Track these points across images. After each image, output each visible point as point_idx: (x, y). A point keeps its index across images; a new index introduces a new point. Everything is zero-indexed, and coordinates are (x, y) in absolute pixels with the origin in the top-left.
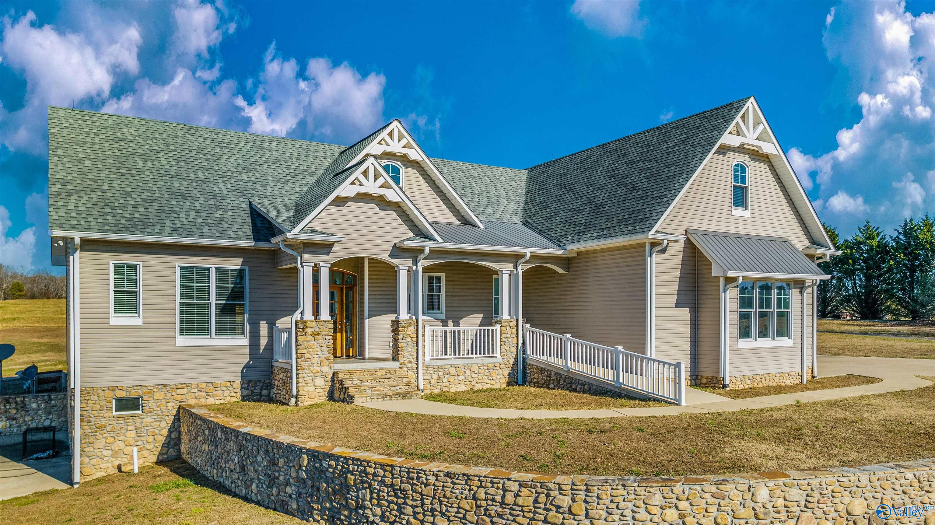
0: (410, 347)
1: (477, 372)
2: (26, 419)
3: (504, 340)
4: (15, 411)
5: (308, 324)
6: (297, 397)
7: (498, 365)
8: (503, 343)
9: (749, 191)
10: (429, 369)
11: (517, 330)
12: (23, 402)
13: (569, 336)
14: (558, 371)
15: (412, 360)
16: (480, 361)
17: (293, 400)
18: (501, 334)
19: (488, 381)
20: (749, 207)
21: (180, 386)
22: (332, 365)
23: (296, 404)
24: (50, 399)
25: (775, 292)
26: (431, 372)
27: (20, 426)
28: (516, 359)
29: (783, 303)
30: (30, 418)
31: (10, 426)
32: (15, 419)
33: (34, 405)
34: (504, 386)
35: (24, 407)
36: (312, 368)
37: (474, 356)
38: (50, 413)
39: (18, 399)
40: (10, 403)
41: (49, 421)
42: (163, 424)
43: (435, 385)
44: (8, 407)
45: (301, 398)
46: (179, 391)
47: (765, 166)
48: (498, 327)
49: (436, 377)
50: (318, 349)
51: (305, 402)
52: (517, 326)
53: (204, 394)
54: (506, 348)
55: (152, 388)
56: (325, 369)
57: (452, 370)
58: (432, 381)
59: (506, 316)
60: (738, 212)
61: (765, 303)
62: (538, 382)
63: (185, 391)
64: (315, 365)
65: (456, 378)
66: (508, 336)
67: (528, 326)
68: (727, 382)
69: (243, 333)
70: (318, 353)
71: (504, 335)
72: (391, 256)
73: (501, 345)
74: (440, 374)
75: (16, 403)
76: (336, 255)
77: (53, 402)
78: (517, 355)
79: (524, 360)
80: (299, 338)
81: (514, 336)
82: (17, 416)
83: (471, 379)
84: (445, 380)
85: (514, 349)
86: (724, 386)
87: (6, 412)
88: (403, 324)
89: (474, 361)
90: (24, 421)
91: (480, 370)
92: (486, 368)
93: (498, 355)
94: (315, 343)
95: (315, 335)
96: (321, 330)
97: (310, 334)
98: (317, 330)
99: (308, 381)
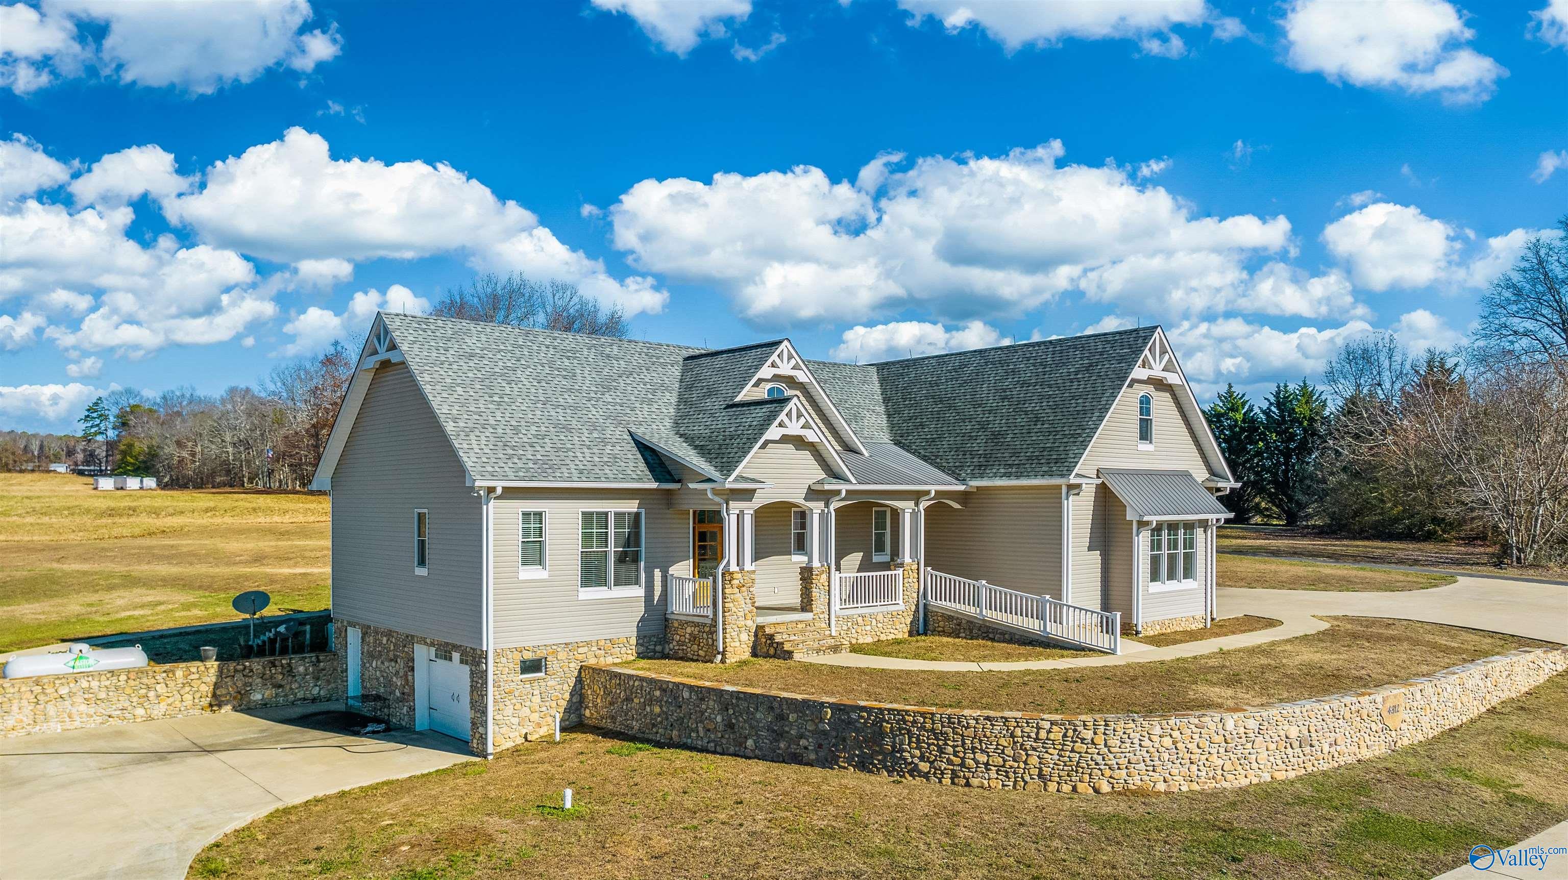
0: (822, 596)
1: (882, 621)
2: (293, 687)
3: (906, 585)
4: (280, 677)
5: (735, 576)
6: (723, 654)
7: (900, 613)
8: (905, 589)
9: (1154, 423)
10: (840, 619)
11: (918, 574)
12: (289, 665)
13: (984, 582)
14: (972, 620)
15: (825, 610)
16: (884, 609)
17: (719, 657)
18: (904, 579)
19: (892, 631)
20: (1154, 440)
21: (581, 644)
22: (755, 618)
23: (723, 661)
24: (319, 661)
25: (1181, 532)
26: (842, 623)
27: (286, 696)
28: (917, 606)
29: (1190, 544)
30: (297, 685)
31: (276, 694)
32: (280, 686)
33: (301, 669)
34: (906, 635)
35: (289, 671)
36: (737, 622)
37: (879, 603)
38: (318, 679)
39: (284, 662)
40: (275, 666)
41: (317, 688)
42: (566, 687)
43: (845, 636)
44: (273, 671)
45: (728, 655)
46: (580, 650)
47: (1168, 395)
48: (900, 572)
49: (845, 628)
50: (743, 602)
51: (731, 659)
52: (918, 569)
53: (602, 652)
54: (909, 594)
55: (555, 647)
56: (749, 623)
57: (860, 619)
58: (842, 632)
59: (907, 559)
60: (1144, 447)
61: (1173, 545)
62: (944, 631)
63: (585, 650)
64: (742, 619)
65: (863, 628)
66: (910, 580)
67: (929, 569)
68: (1140, 629)
69: (637, 582)
71: (906, 580)
72: (806, 499)
73: (903, 591)
74: (850, 624)
75: (282, 666)
76: (758, 501)
77: (322, 664)
78: (918, 601)
79: (925, 605)
80: (727, 591)
81: (915, 580)
82: (283, 683)
83: (877, 629)
84: (854, 631)
85: (915, 595)
86: (1137, 633)
87: (271, 678)
88: (817, 572)
89: (879, 609)
90: (291, 689)
92: (890, 616)
93: (901, 602)
94: (740, 595)
95: (740, 587)
96: (746, 581)
97: (736, 586)
98: (742, 581)
99: (734, 637)
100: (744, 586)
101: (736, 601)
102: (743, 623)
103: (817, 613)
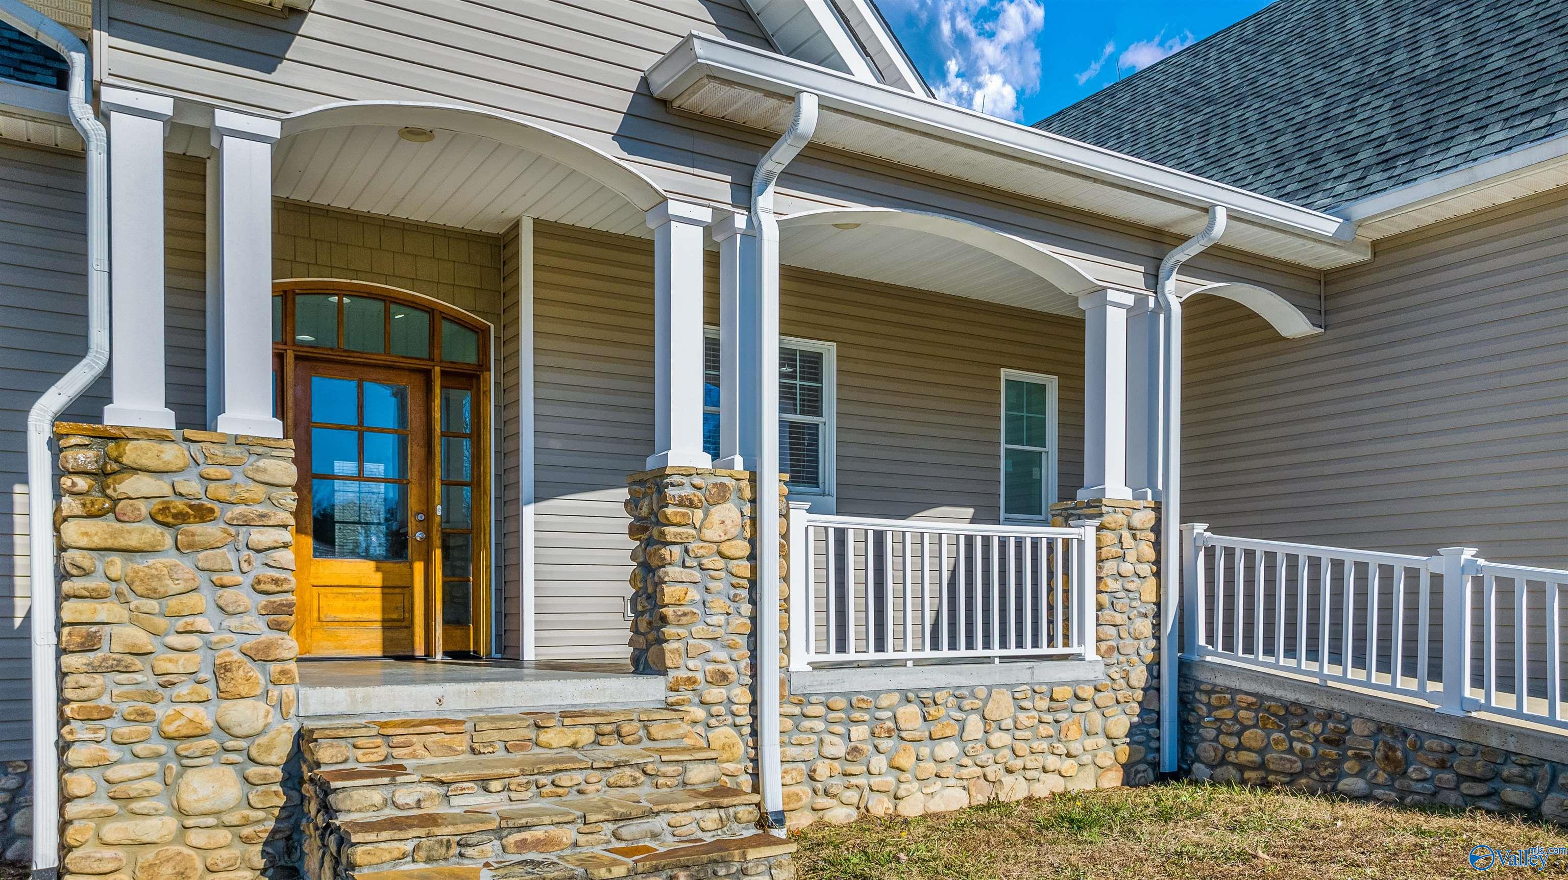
1: (1009, 724)
3: (1112, 585)
5: (134, 453)
7: (1087, 691)
10: (810, 710)
11: (1157, 545)
14: (1402, 720)
15: (730, 668)
16: (1020, 673)
18: (1100, 560)
19: (1052, 762)
22: (289, 691)
26: (819, 725)
28: (1154, 668)
36: (161, 711)
37: (996, 651)
43: (836, 786)
48: (1088, 532)
49: (839, 748)
50: (202, 600)
52: (1157, 529)
56: (246, 714)
58: (822, 769)
59: (1117, 488)
62: (1262, 766)
64: (184, 690)
65: (925, 751)
66: (1126, 568)
67: (1200, 528)
70: (201, 623)
71: (1110, 567)
74: (859, 733)
78: (1157, 650)
81: (1146, 569)
83: (985, 756)
84: (879, 763)
85: (1145, 627)
88: (687, 491)
89: (997, 673)
91: (1022, 716)
92: (1044, 704)
93: (1089, 651)
94: (185, 566)
95: (182, 517)
96: (221, 490)
97: (144, 508)
98: (192, 486)
99: (136, 788)
100: (202, 514)
101: (152, 594)
102: (204, 716)
103: (691, 681)
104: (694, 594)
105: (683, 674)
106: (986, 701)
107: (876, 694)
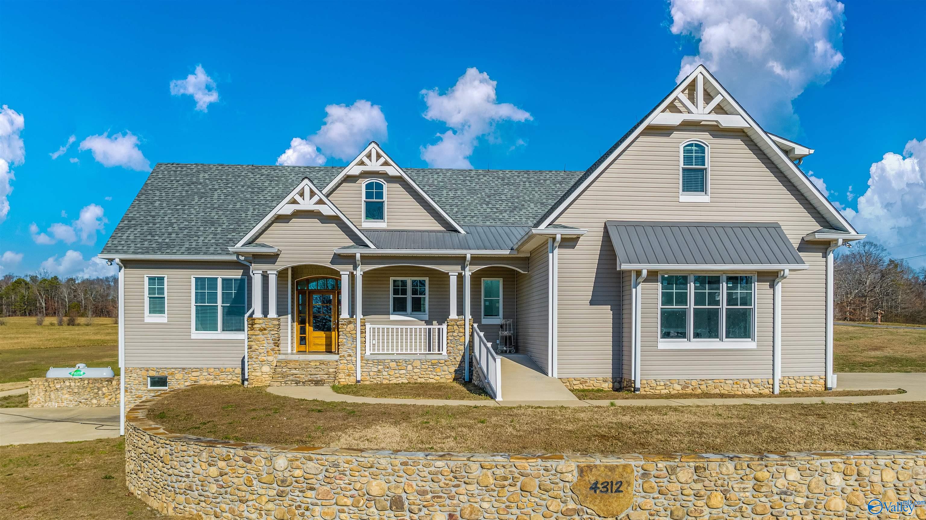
0: (350, 342)
1: (419, 367)
3: (450, 338)
5: (256, 321)
7: (443, 361)
8: (449, 341)
9: (709, 173)
10: (369, 362)
15: (352, 354)
16: (423, 357)
17: (246, 383)
18: (447, 333)
19: (433, 376)
20: (709, 191)
21: (194, 370)
22: (276, 355)
25: (724, 286)
26: (371, 365)
28: (463, 357)
34: (450, 381)
36: (259, 358)
37: (418, 352)
43: (376, 377)
46: (194, 374)
48: (445, 326)
49: (376, 370)
52: (464, 325)
53: (212, 377)
54: (452, 346)
55: (174, 370)
56: (270, 358)
57: (393, 364)
58: (372, 373)
59: (453, 315)
60: (690, 197)
63: (198, 374)
64: (262, 355)
65: (396, 372)
66: (455, 334)
67: (475, 325)
68: (638, 386)
69: (241, 330)
70: (265, 345)
71: (450, 334)
72: (332, 263)
73: (448, 343)
74: (380, 367)
76: (280, 265)
78: (464, 353)
80: (250, 332)
81: (461, 334)
83: (413, 373)
84: (385, 373)
85: (461, 347)
86: (636, 389)
88: (343, 322)
89: (417, 357)
91: (423, 366)
92: (430, 364)
93: (444, 352)
94: (263, 337)
95: (262, 330)
96: (268, 326)
97: (258, 329)
98: (264, 326)
99: (256, 368)
100: (265, 329)
101: (258, 341)
102: (265, 358)
103: (344, 356)
104: (345, 340)
105: (342, 355)
106: (413, 362)
107: (385, 360)
